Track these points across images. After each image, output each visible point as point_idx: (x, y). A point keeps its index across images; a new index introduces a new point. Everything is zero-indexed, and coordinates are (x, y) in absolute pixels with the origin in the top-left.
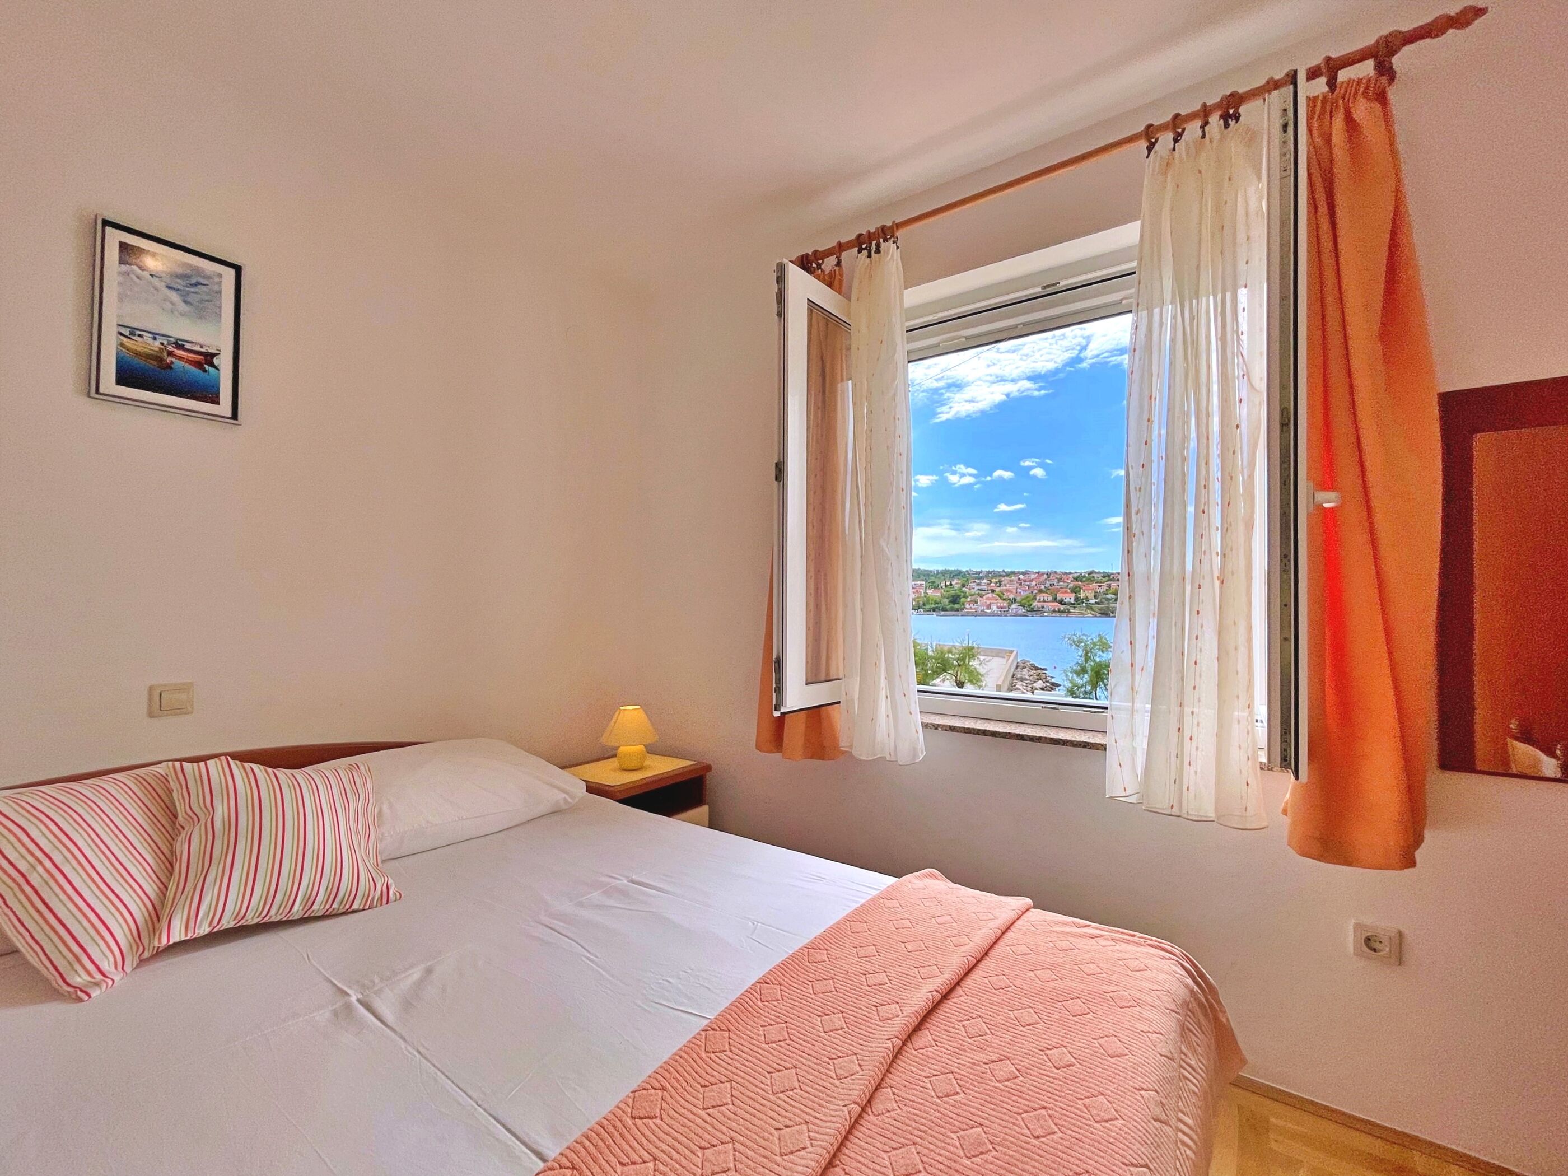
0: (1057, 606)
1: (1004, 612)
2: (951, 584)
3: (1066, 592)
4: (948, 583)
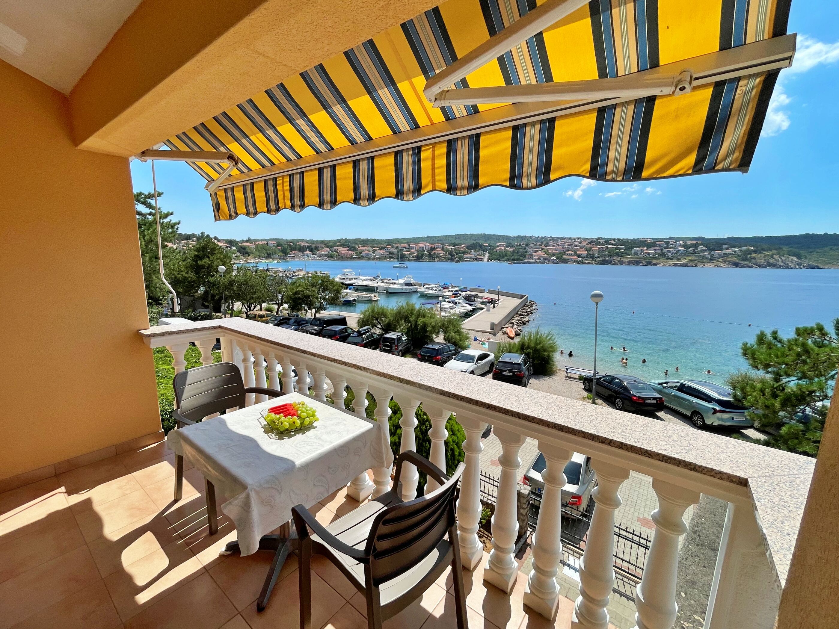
0: (575, 258)
1: (546, 261)
2: (520, 245)
3: (582, 251)
4: (518, 244)
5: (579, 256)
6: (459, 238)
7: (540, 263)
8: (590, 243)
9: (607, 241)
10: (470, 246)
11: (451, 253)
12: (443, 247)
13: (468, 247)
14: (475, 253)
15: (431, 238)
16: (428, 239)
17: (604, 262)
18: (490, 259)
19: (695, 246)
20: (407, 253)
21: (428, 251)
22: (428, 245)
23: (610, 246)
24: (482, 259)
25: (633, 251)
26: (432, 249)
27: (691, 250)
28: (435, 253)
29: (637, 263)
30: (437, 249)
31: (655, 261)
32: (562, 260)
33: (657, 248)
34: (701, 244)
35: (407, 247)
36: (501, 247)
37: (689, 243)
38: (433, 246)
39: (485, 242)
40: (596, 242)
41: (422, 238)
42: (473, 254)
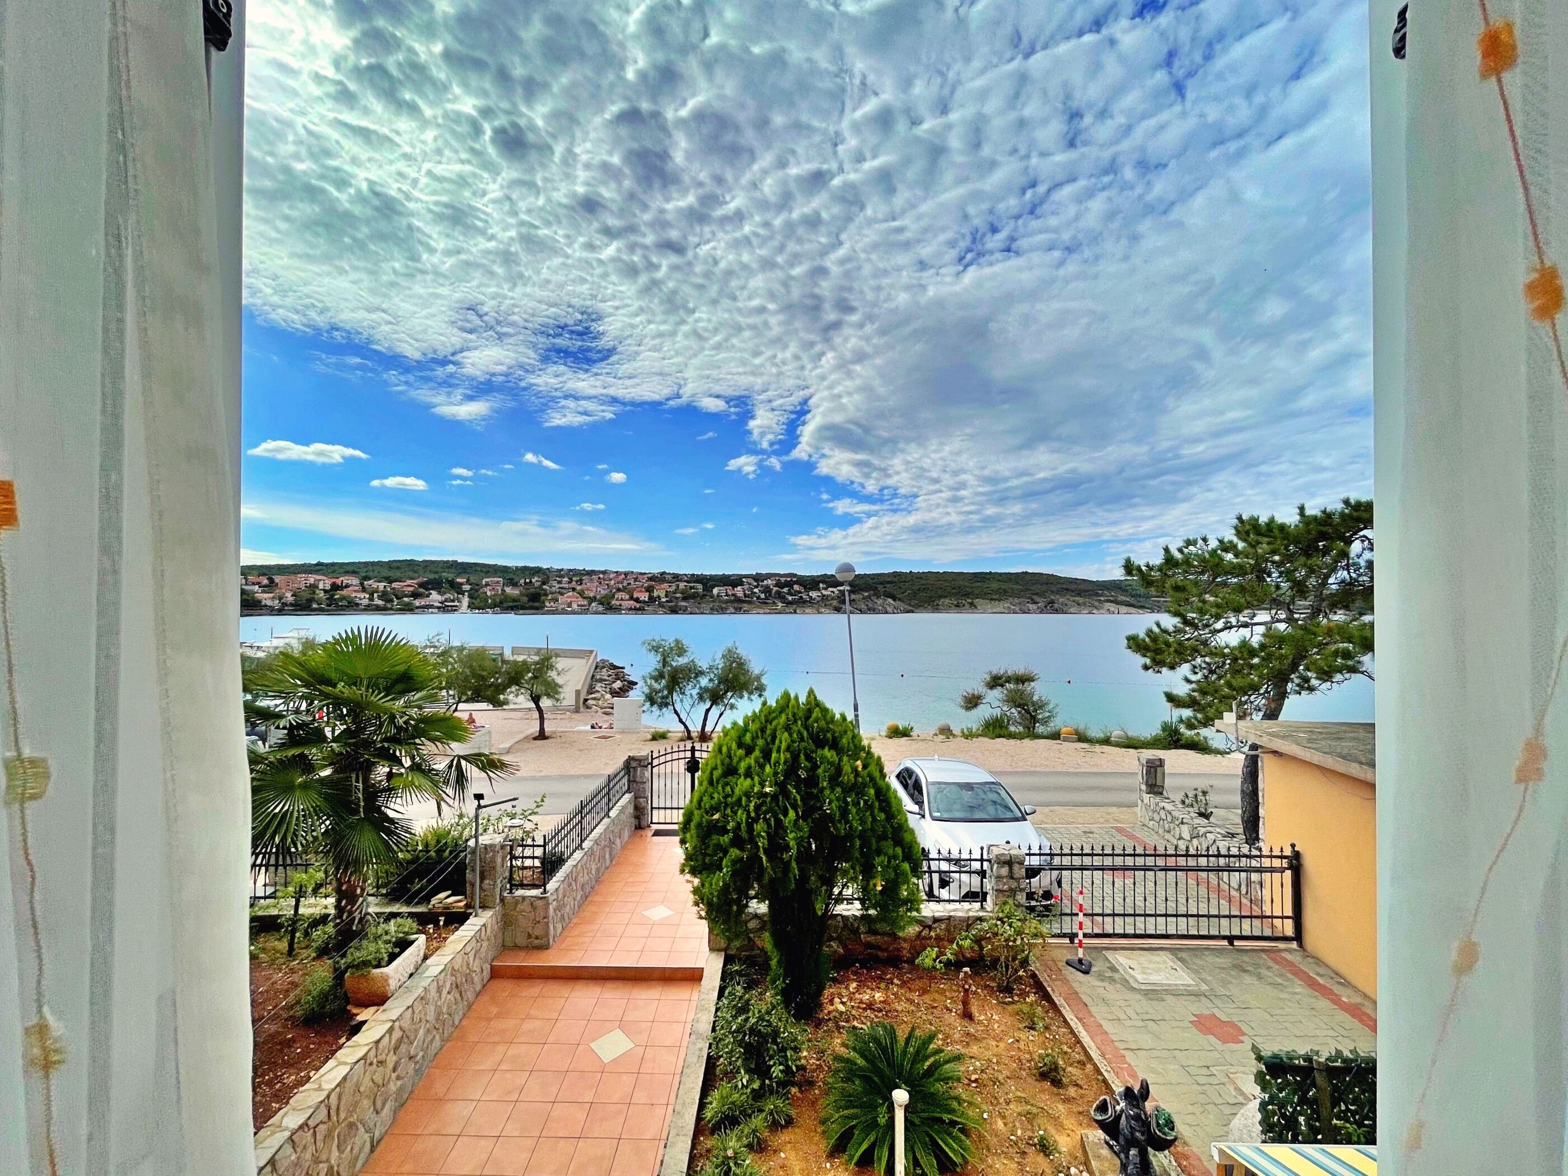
0: (633, 604)
1: (584, 611)
2: (530, 582)
3: (641, 591)
4: (527, 581)
5: (637, 600)
6: (398, 568)
7: (573, 613)
8: (650, 579)
9: (677, 577)
10: (427, 583)
11: (384, 596)
12: (362, 584)
13: (421, 585)
14: (439, 598)
15: (327, 565)
16: (320, 568)
17: (674, 611)
18: (471, 607)
19: (789, 585)
20: (266, 595)
21: (325, 591)
22: (325, 583)
23: (682, 585)
24: (454, 610)
25: (715, 591)
26: (335, 587)
27: (786, 590)
28: (343, 598)
29: (722, 611)
30: (347, 586)
31: (746, 606)
32: (608, 606)
33: (746, 587)
34: (796, 583)
35: (265, 582)
36: (492, 587)
37: (783, 580)
38: (338, 582)
39: (458, 575)
40: (660, 578)
41: (303, 565)
42: (435, 597)
